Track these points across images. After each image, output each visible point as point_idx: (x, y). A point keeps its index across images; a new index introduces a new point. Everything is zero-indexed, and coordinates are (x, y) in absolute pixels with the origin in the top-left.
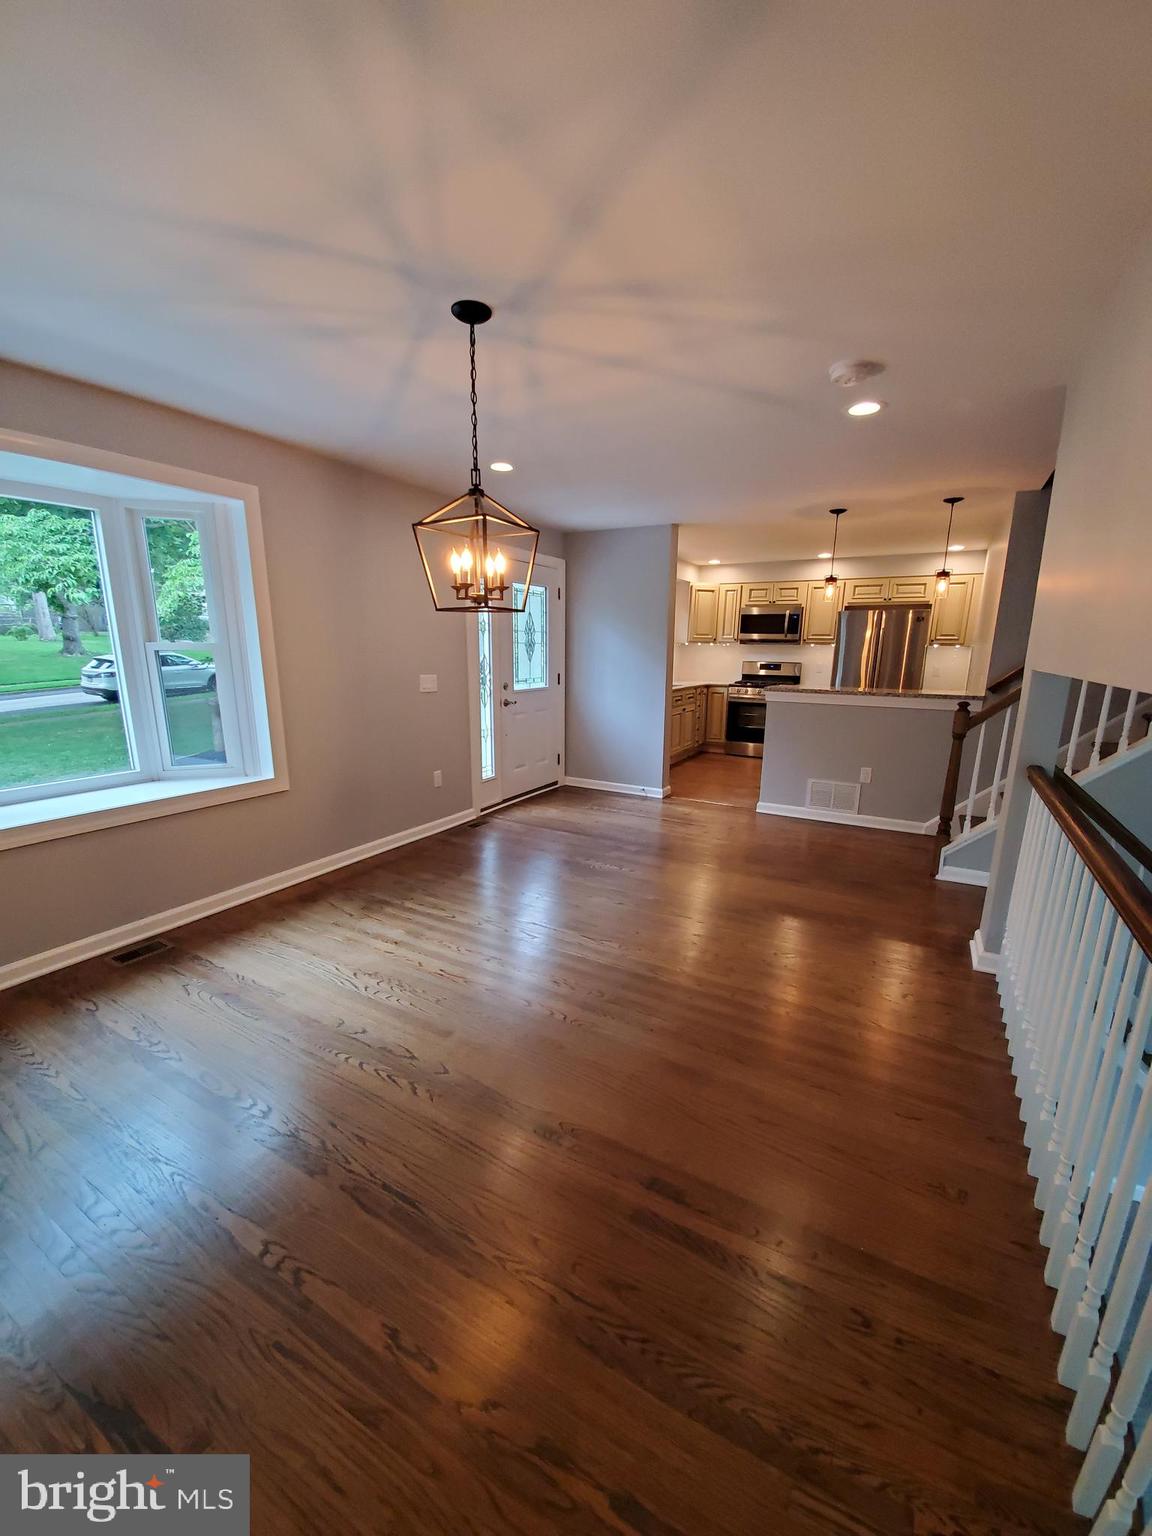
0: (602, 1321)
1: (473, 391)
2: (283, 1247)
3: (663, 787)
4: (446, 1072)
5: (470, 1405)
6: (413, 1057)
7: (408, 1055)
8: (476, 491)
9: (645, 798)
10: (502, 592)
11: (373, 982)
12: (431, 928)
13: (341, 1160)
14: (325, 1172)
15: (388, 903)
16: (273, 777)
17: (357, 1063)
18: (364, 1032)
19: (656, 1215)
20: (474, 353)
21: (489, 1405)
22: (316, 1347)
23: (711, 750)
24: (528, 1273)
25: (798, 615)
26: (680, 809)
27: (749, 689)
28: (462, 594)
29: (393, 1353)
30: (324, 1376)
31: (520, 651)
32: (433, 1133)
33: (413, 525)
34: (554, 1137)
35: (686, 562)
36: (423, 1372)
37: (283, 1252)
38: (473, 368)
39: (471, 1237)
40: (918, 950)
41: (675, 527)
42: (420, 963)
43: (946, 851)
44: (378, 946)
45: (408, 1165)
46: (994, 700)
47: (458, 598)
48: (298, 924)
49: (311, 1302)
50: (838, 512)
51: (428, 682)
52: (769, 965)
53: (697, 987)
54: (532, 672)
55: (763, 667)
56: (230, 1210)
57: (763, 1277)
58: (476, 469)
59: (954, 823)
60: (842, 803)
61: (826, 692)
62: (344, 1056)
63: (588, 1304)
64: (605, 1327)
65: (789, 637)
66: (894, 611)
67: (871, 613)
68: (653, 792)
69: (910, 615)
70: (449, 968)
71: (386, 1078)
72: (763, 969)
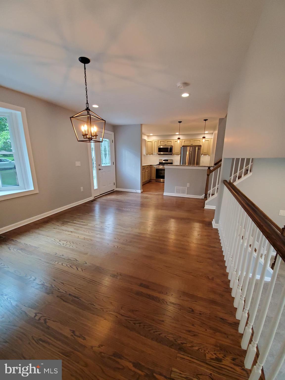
0: (129, 320)
1: (86, 82)
2: (41, 314)
3: (141, 190)
4: (86, 263)
5: (95, 347)
6: (77, 261)
7: (75, 260)
8: (88, 109)
9: (137, 193)
10: (96, 137)
11: (65, 242)
12: (81, 227)
13: (57, 289)
14: (52, 293)
15: (69, 222)
16: (34, 189)
17: (61, 264)
18: (63, 255)
19: (142, 292)
20: (85, 71)
21: (100, 346)
22: (52, 339)
23: (152, 181)
24: (110, 311)
25: (172, 148)
26: (145, 195)
27: (161, 166)
28: (85, 137)
29: (74, 337)
30: (54, 345)
31: (103, 156)
32: (83, 279)
33: (70, 118)
34: (116, 277)
35: (145, 135)
36: (82, 340)
37: (41, 315)
38: (85, 76)
39: (94, 304)
40: (201, 224)
41: (141, 125)
42: (78, 237)
43: (206, 202)
44: (66, 233)
45: (76, 288)
46: (216, 166)
47: (84, 138)
48: (43, 229)
49: (49, 327)
50: (180, 122)
51: (78, 164)
52: (168, 230)
53: (151, 237)
54: (106, 161)
55: (164, 160)
56: (25, 306)
57: (169, 303)
58: (87, 103)
59: (208, 195)
60: (183, 192)
61: (179, 166)
62: (57, 262)
63: (126, 317)
64: (130, 321)
65: (170, 153)
66: (193, 147)
67: (188, 147)
68: (138, 191)
69: (197, 148)
70: (86, 237)
71: (70, 267)
72: (166, 232)
